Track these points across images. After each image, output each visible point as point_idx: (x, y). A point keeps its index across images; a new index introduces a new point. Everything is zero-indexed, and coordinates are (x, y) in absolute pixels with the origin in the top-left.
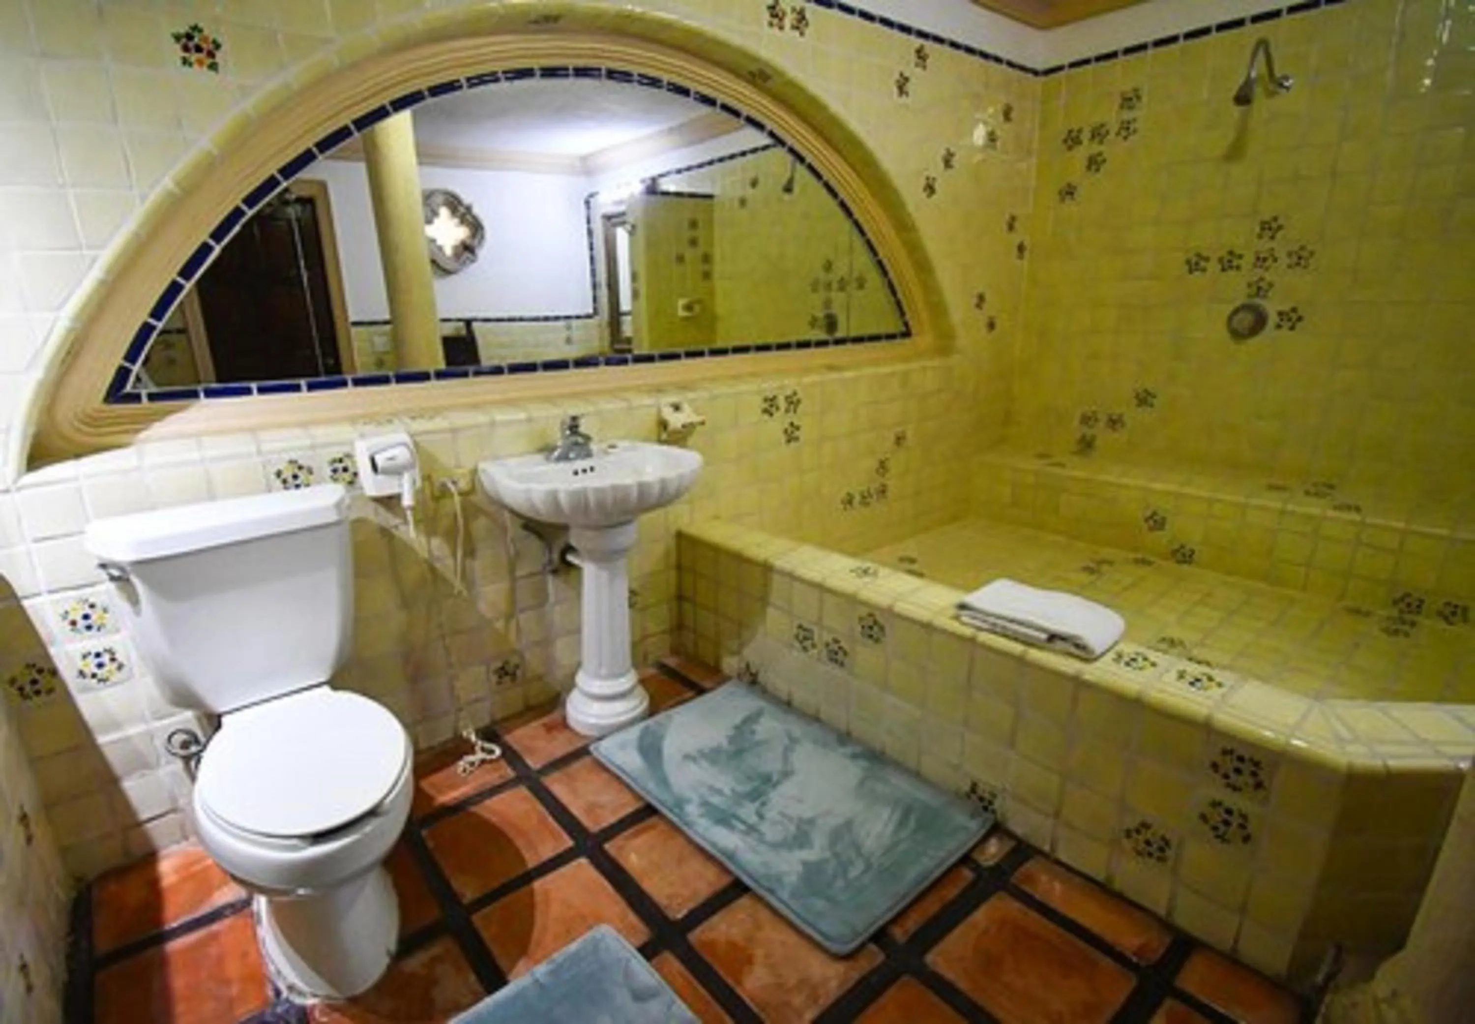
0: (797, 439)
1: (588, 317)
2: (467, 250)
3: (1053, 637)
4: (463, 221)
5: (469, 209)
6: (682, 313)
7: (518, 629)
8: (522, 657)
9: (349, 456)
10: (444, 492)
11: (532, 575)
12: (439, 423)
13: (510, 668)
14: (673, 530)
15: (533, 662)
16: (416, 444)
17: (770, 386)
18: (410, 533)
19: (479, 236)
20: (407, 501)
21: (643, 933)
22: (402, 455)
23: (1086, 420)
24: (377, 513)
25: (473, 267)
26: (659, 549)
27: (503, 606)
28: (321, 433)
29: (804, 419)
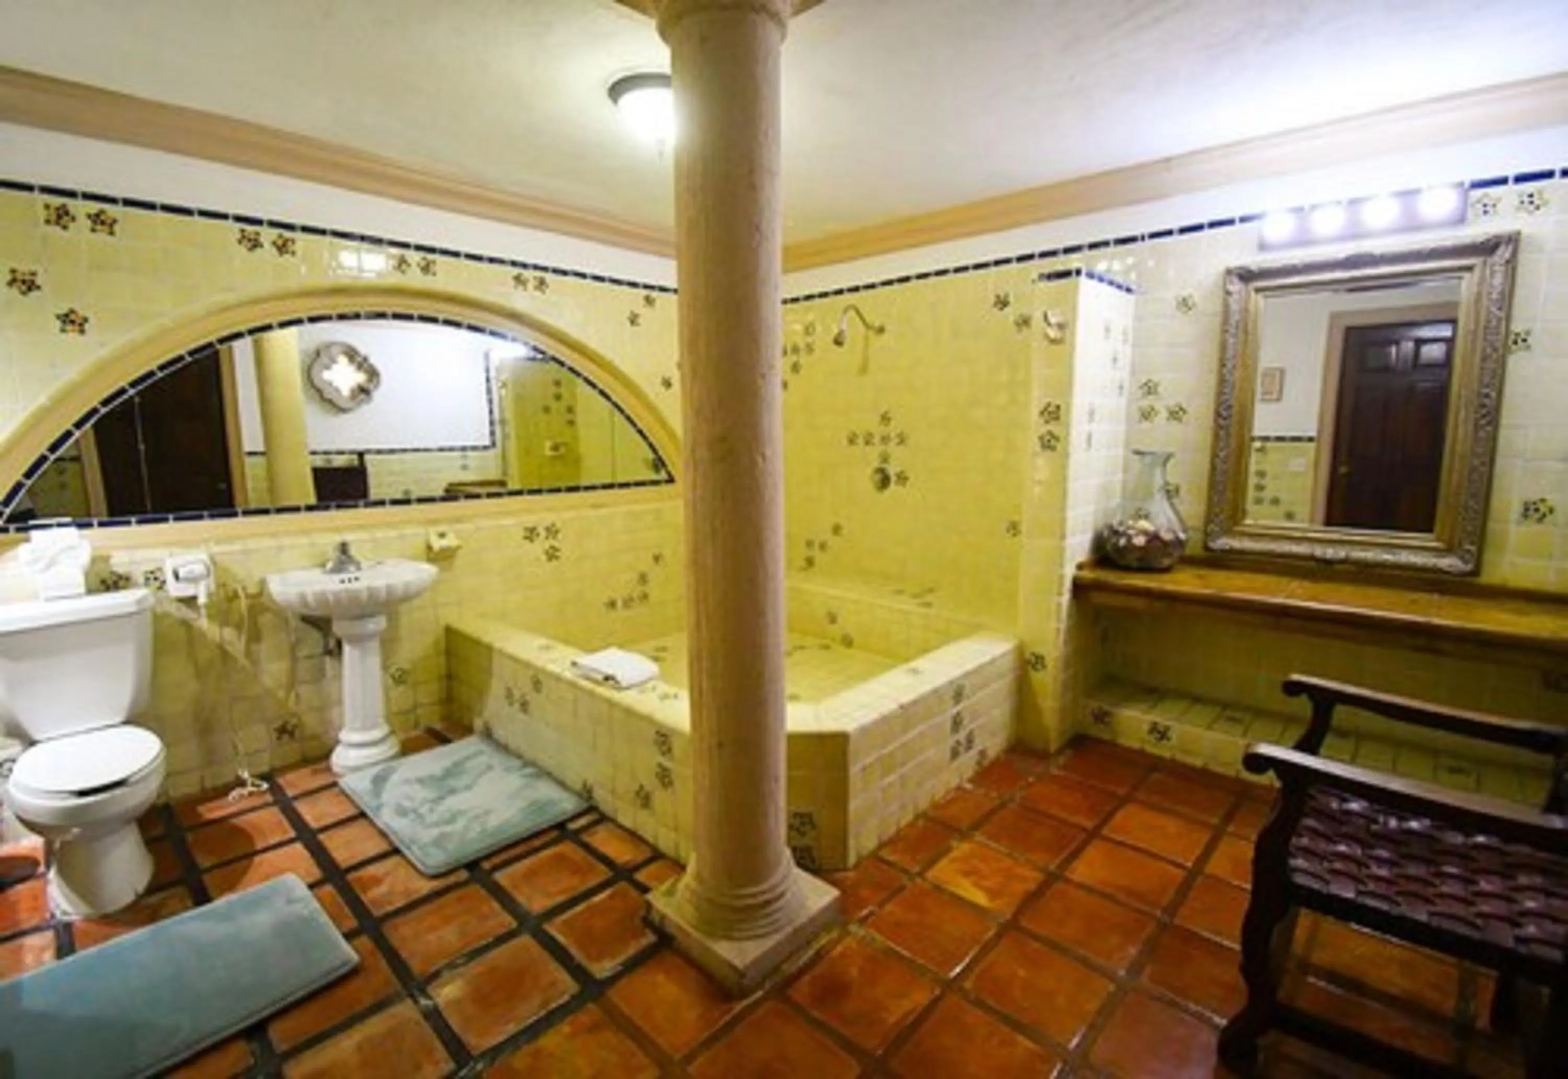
0: (557, 558)
1: (485, 448)
2: (363, 392)
3: (607, 678)
4: (360, 367)
5: (365, 359)
6: (548, 453)
7: (297, 696)
8: (299, 719)
9: (160, 569)
10: (236, 596)
11: (309, 657)
12: (237, 547)
13: (289, 727)
14: (443, 623)
15: (311, 722)
16: (214, 563)
17: (530, 520)
18: (203, 623)
19: (375, 381)
20: (202, 600)
21: (316, 873)
22: (199, 569)
23: (809, 544)
24: (179, 610)
25: (365, 408)
26: (429, 640)
27: (284, 680)
28: (140, 555)
29: (563, 544)
